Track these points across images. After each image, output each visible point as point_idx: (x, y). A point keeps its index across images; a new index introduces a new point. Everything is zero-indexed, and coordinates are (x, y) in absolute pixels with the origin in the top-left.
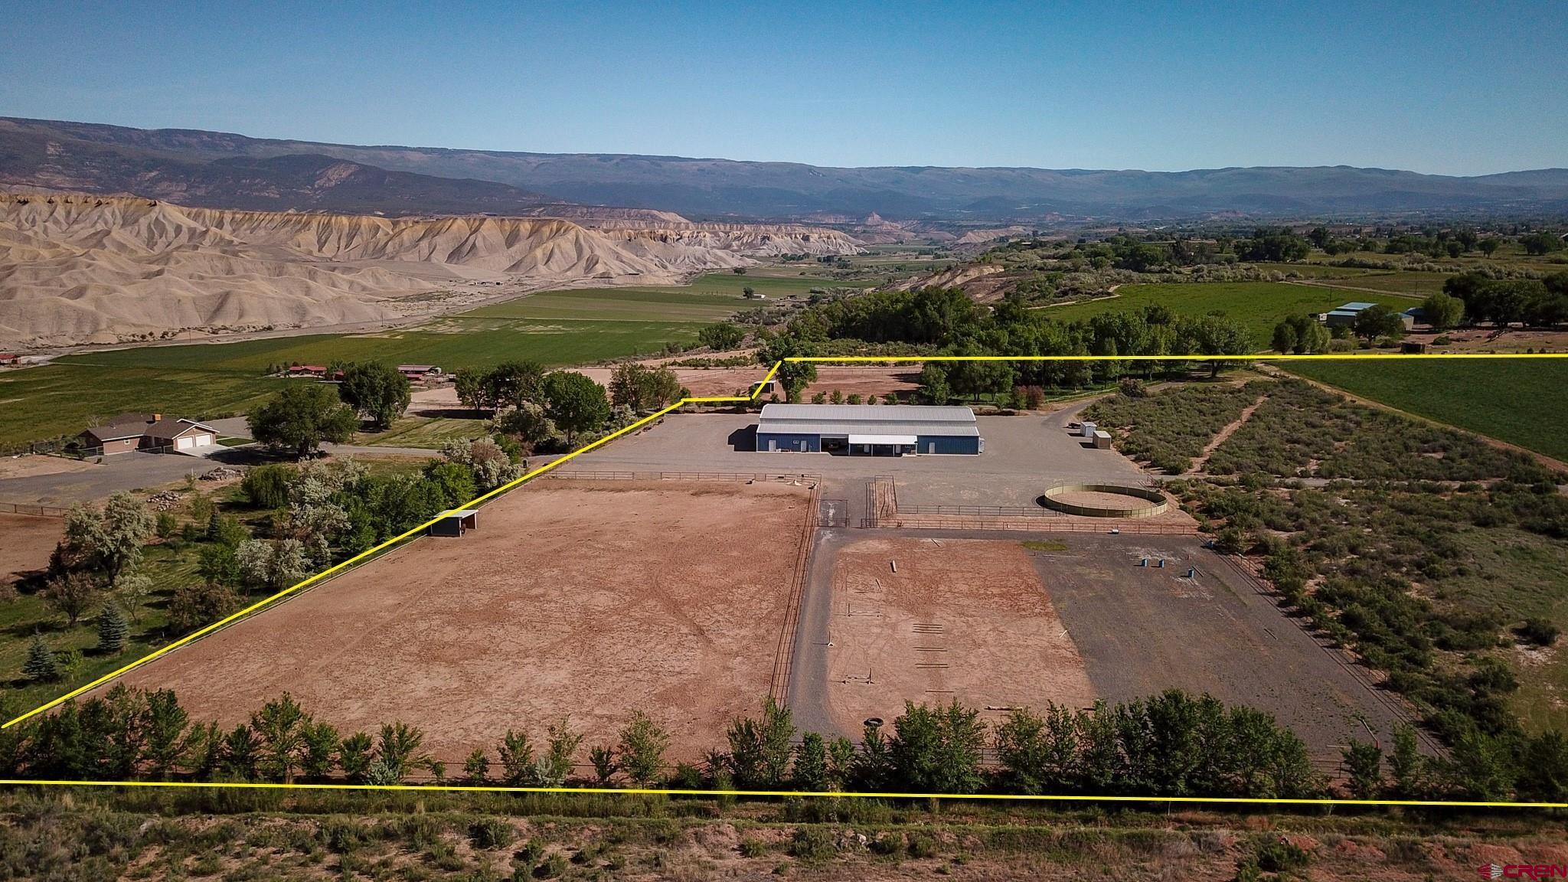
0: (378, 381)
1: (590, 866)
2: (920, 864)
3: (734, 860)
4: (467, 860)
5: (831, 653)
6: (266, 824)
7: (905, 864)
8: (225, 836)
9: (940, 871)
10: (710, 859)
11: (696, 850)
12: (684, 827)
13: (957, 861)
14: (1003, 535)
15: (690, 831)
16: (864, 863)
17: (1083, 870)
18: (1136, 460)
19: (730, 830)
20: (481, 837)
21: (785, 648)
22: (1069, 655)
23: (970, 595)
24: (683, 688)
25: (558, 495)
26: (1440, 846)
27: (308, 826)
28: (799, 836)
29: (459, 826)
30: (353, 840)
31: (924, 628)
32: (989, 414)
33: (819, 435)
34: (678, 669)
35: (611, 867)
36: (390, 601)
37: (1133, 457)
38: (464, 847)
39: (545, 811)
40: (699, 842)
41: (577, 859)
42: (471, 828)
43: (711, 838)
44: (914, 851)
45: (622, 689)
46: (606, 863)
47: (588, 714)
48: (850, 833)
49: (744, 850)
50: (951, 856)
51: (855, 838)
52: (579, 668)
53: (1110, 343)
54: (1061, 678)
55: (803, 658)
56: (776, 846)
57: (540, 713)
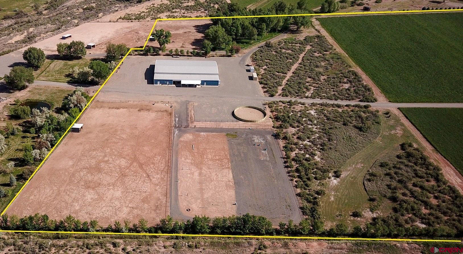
0: (36, 55)
1: (136, 252)
2: (198, 250)
3: (163, 250)
4: (113, 251)
5: (179, 184)
6: (72, 242)
7: (194, 250)
8: (65, 245)
9: (201, 252)
10: (158, 249)
11: (156, 247)
12: (153, 242)
13: (204, 249)
14: (221, 130)
15: (154, 243)
16: (187, 250)
17: (227, 251)
18: (263, 88)
19: (161, 242)
20: (115, 245)
21: (168, 183)
22: (232, 185)
23: (212, 160)
24: (147, 198)
25: (101, 110)
26: (292, 243)
27: (80, 243)
28: (175, 244)
29: (110, 242)
30: (91, 247)
31: (200, 174)
32: (224, 56)
33: (172, 80)
34: (145, 191)
35: (140, 252)
36: (71, 163)
37: (263, 85)
38: (111, 247)
39: (126, 238)
40: (156, 245)
41: (134, 250)
42: (112, 243)
43: (158, 244)
44: (196, 247)
45: (133, 198)
46: (139, 251)
47: (128, 206)
48: (184, 243)
49: (165, 247)
50: (203, 248)
51: (185, 244)
52: (123, 190)
53: (264, 25)
54: (229, 193)
55: (173, 187)
56: (170, 246)
57: (117, 206)
